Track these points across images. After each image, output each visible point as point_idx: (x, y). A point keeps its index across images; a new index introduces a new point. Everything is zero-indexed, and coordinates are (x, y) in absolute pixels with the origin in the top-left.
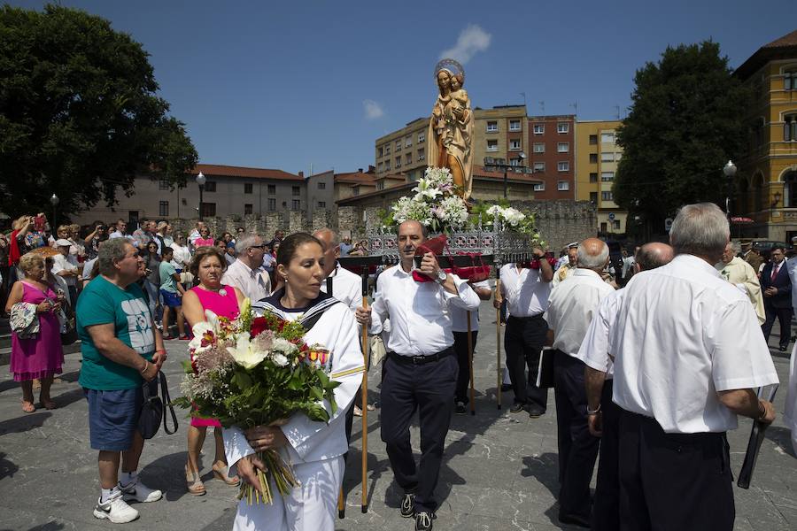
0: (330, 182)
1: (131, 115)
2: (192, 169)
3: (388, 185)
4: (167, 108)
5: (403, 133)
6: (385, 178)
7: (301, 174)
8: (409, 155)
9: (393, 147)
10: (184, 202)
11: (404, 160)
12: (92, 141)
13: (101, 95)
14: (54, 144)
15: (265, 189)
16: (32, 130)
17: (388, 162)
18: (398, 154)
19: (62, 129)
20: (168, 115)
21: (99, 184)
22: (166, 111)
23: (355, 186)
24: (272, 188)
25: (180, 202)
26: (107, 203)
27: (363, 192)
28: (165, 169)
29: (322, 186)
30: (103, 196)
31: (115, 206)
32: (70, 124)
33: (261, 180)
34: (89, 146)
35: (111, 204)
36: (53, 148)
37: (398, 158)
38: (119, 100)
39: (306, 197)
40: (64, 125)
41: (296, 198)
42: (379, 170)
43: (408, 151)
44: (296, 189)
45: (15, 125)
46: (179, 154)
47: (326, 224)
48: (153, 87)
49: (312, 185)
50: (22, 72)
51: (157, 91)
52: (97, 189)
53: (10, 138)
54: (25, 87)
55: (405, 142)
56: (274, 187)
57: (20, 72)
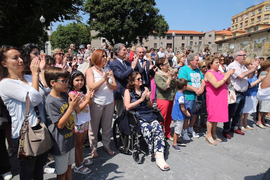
0: (213, 35)
1: (148, 14)
2: (167, 32)
3: (237, 35)
4: (159, 11)
5: (244, 13)
6: (237, 32)
7: (202, 32)
8: (246, 22)
9: (240, 19)
10: (162, 43)
11: (244, 24)
12: (137, 24)
13: (140, 9)
14: (127, 26)
15: (189, 38)
16: (121, 22)
17: (236, 25)
18: (241, 22)
19: (129, 21)
20: (159, 14)
21: (138, 38)
22: (158, 12)
23: (223, 36)
24: (191, 37)
25: (161, 43)
26: (140, 44)
27: (226, 38)
28: (158, 32)
29: (210, 36)
30: (139, 42)
31: (143, 45)
32: (131, 19)
33: (188, 35)
34: (136, 25)
35: (141, 44)
36: (126, 27)
37: (241, 24)
38: (145, 10)
39: (204, 40)
40: (130, 19)
41: (200, 41)
42: (232, 29)
43: (246, 20)
44: (200, 37)
45: (117, 21)
46: (163, 27)
47: (217, 50)
48: (154, 4)
49: (207, 36)
50: (119, 4)
51: (156, 5)
52: (137, 40)
53: (116, 25)
54: (119, 8)
55: (245, 17)
56: (192, 37)
57: (118, 4)
